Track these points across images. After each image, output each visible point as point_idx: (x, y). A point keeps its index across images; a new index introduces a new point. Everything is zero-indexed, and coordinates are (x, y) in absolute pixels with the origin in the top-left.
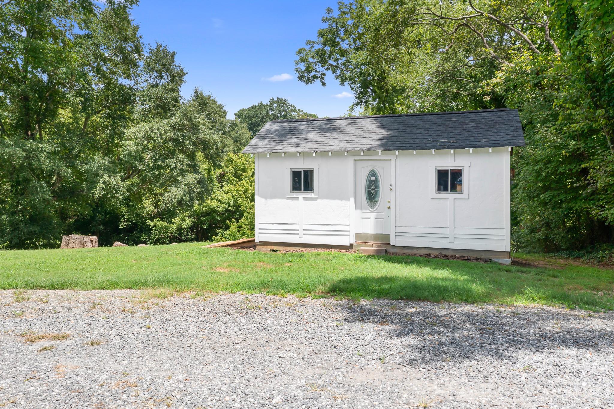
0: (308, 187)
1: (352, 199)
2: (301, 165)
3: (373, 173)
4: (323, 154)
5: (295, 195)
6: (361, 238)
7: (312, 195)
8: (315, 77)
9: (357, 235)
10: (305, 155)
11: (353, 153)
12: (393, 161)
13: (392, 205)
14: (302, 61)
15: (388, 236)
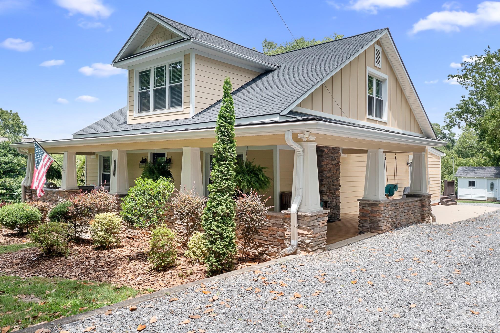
0: (474, 185)
1: (486, 189)
2: (472, 180)
3: (492, 183)
4: (478, 178)
5: (469, 187)
6: (488, 198)
7: (474, 188)
8: (455, 125)
9: (487, 198)
10: (474, 178)
11: (486, 178)
12: (498, 180)
13: (497, 190)
14: (448, 118)
15: (496, 198)
